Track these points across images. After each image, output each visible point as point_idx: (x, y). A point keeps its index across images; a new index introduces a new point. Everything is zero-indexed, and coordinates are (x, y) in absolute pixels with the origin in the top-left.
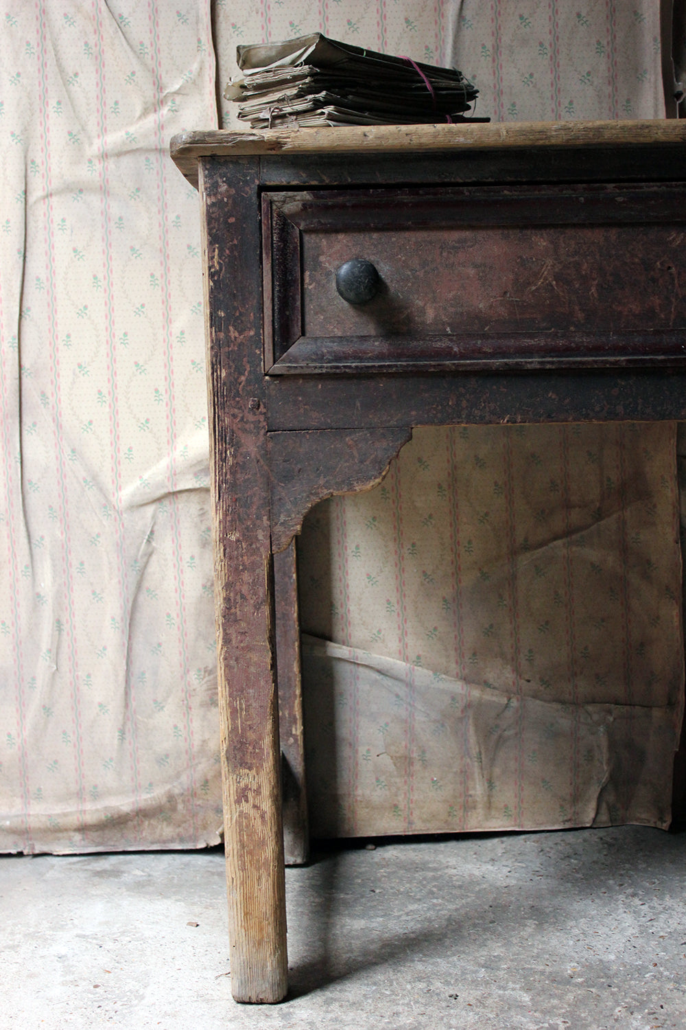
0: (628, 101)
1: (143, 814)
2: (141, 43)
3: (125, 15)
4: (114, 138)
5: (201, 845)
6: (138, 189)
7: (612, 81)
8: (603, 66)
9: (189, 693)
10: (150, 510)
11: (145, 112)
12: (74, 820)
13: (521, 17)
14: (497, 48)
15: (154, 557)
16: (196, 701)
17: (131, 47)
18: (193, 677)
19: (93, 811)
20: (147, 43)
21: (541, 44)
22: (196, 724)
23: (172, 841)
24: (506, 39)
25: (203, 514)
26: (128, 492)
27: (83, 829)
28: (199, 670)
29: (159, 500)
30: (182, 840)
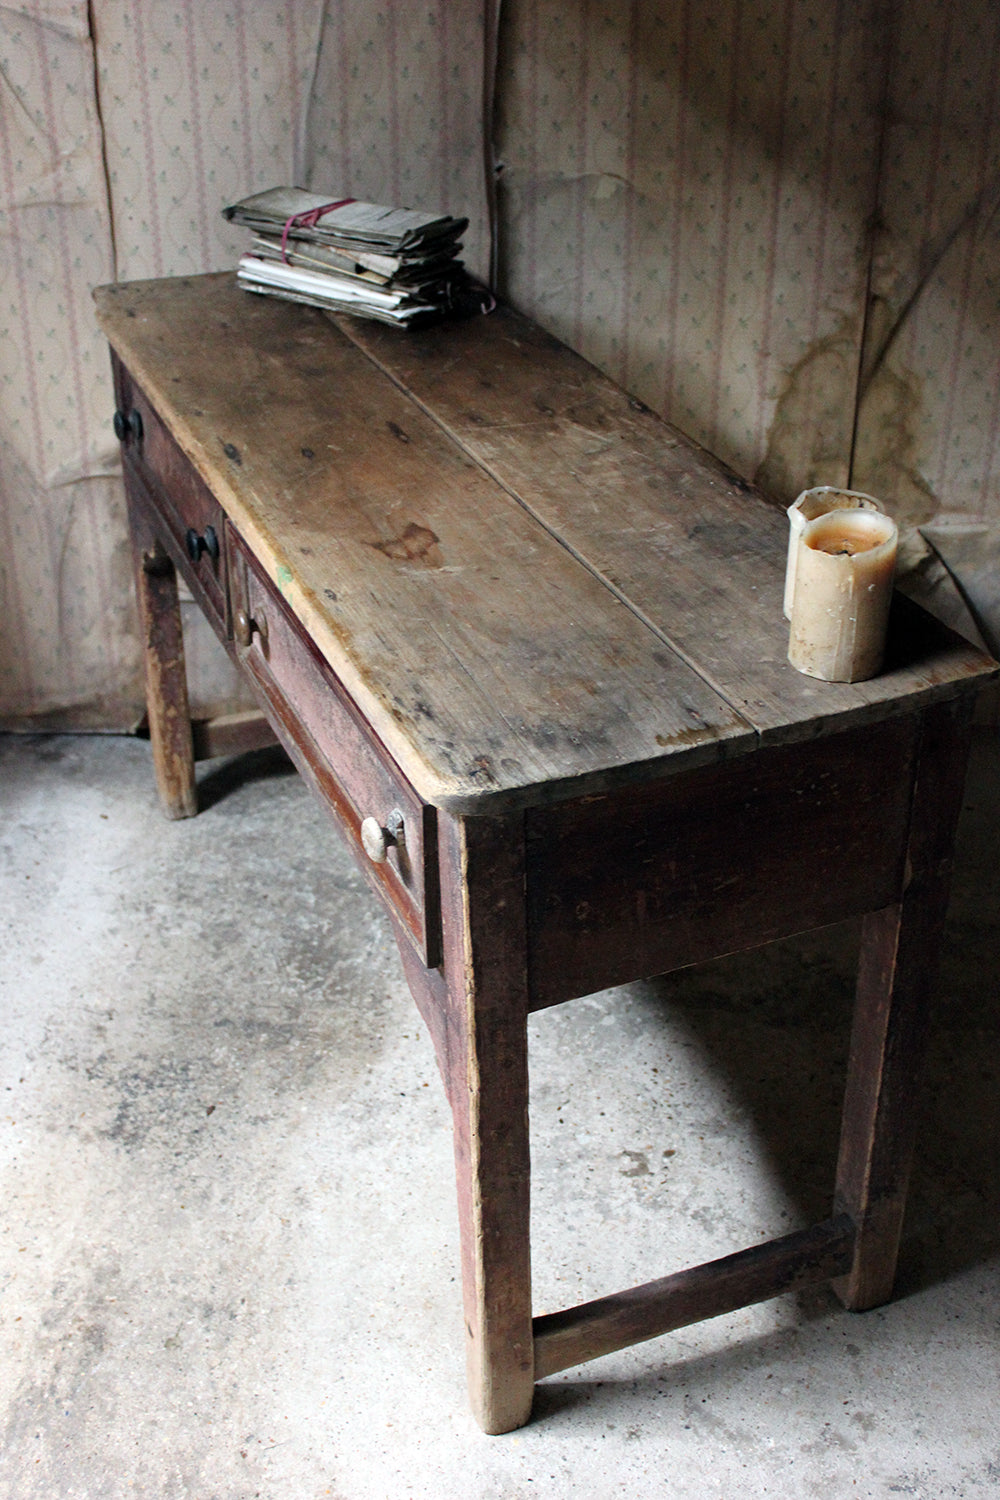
0: (458, 171)
1: (78, 709)
2: (38, 112)
3: (22, 87)
4: (20, 194)
5: (123, 731)
6: (44, 236)
7: (444, 153)
8: (436, 140)
9: (108, 624)
10: (70, 489)
11: (45, 172)
12: (27, 711)
13: (365, 96)
14: (344, 122)
15: (76, 525)
16: (114, 630)
17: (28, 114)
18: (111, 613)
19: (41, 707)
20: (43, 111)
21: (383, 120)
22: (115, 646)
23: (101, 726)
24: (352, 115)
25: (111, 493)
26: (51, 475)
27: (34, 717)
28: (116, 608)
29: (76, 482)
30: (109, 726)
